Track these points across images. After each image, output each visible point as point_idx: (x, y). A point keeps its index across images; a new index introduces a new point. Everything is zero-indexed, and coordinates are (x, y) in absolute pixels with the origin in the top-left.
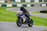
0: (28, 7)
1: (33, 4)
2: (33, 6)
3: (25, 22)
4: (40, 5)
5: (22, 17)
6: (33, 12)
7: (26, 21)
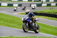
0: (14, 7)
1: (21, 4)
2: (21, 6)
4: (30, 5)
6: (20, 13)
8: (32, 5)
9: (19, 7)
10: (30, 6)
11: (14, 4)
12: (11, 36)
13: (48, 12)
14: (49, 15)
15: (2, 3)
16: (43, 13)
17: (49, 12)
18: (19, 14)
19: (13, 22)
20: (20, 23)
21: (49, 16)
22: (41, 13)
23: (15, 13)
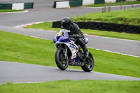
0: (15, 11)
1: (32, 2)
2: (32, 7)
3: (75, 59)
4: (53, 4)
6: (30, 24)
8: (57, 3)
9: (27, 11)
11: (13, 5)
12: (9, 84)
13: (98, 20)
16: (86, 21)
18: (28, 27)
19: (13, 48)
20: (31, 48)
21: (100, 30)
22: (81, 21)
23: (18, 27)
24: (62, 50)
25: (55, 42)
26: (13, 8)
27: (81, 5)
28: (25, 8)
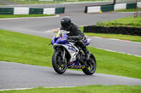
0: (46, 15)
1: (63, 6)
2: (63, 12)
4: (84, 9)
5: (66, 46)
7: (77, 59)
9: (58, 16)
10: (86, 11)
11: (44, 9)
12: (40, 88)
13: (129, 25)
14: (132, 32)
15: (15, 8)
16: (118, 26)
17: (132, 24)
19: (43, 52)
21: (132, 35)
24: (60, 53)
25: (52, 44)
26: (44, 13)
27: (113, 9)
28: (56, 13)
